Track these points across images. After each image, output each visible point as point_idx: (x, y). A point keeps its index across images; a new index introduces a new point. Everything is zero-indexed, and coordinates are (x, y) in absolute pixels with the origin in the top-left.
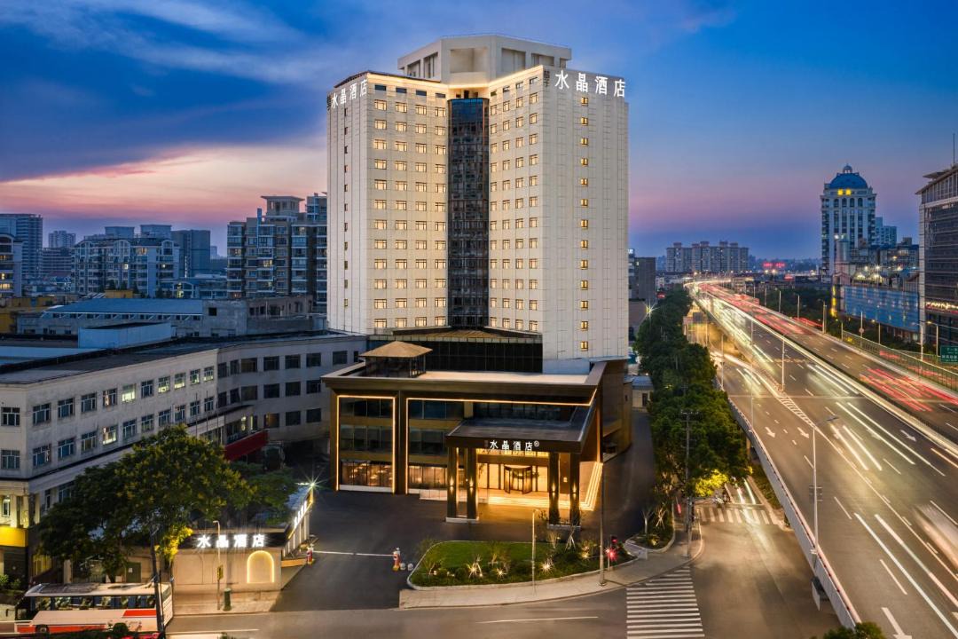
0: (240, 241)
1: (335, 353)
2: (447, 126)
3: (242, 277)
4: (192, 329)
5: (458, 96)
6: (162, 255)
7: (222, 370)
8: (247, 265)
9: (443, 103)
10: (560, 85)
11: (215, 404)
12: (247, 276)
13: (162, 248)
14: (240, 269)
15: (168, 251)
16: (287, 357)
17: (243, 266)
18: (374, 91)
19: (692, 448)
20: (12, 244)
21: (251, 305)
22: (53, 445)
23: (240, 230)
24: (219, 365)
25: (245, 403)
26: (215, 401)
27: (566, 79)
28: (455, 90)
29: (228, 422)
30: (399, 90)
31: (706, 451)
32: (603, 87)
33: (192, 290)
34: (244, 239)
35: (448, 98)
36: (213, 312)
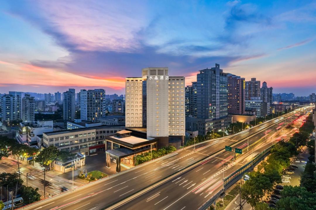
2: (142, 86)
5: (145, 80)
7: (97, 133)
9: (141, 82)
10: (150, 79)
11: (95, 138)
16: (107, 131)
18: (127, 81)
21: (119, 119)
27: (152, 78)
28: (144, 79)
30: (132, 80)
32: (162, 78)
35: (143, 81)
36: (114, 120)
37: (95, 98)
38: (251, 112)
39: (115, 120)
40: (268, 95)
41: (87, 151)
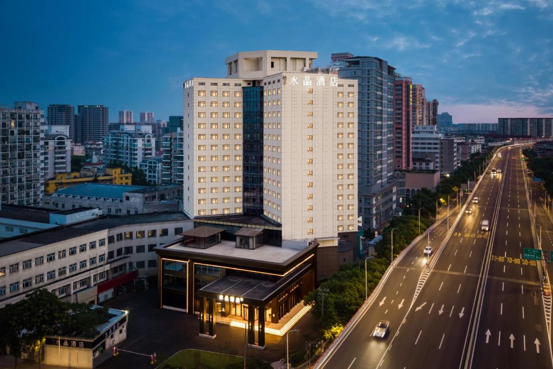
0: (169, 145)
1: (176, 229)
2: (242, 101)
3: (170, 165)
4: (118, 207)
5: (249, 84)
6: (146, 143)
7: (111, 240)
8: (172, 159)
9: (240, 89)
10: (292, 84)
11: (106, 258)
12: (172, 165)
13: (146, 139)
14: (169, 161)
15: (149, 141)
17: (170, 159)
19: (325, 310)
20: (65, 140)
21: (146, 196)
22: (7, 286)
23: (169, 139)
24: (109, 238)
25: (126, 256)
26: (106, 256)
27: (296, 80)
28: (247, 81)
29: (112, 267)
30: (213, 84)
31: (332, 312)
32: (322, 82)
33: (157, 165)
34: (171, 144)
35: (242, 86)
36: (128, 198)
37: (16, 132)
38: (424, 164)
39: (132, 200)
40: (429, 121)
41: (92, 299)
